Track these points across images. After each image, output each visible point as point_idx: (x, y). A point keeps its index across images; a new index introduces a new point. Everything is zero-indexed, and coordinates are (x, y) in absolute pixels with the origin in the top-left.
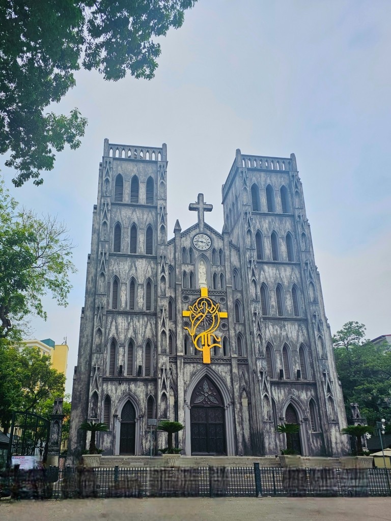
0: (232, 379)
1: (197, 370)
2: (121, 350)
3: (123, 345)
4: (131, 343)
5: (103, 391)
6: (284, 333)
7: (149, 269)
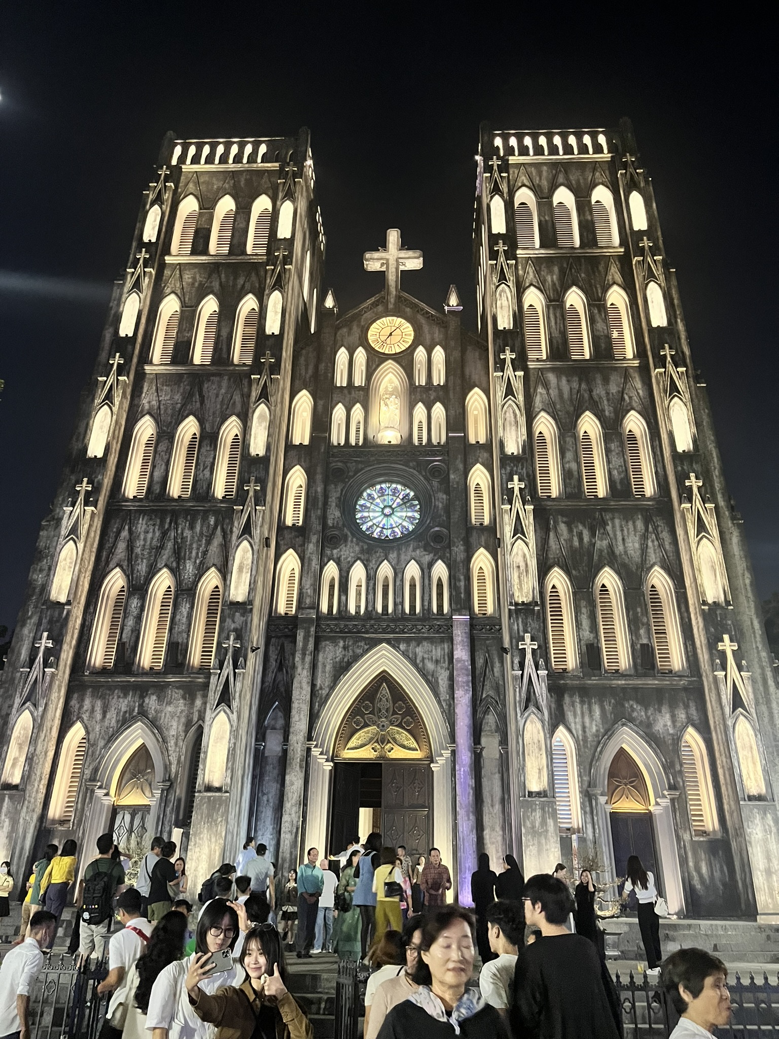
2: (135, 603)
3: (140, 590)
6: (601, 544)
7: (237, 398)
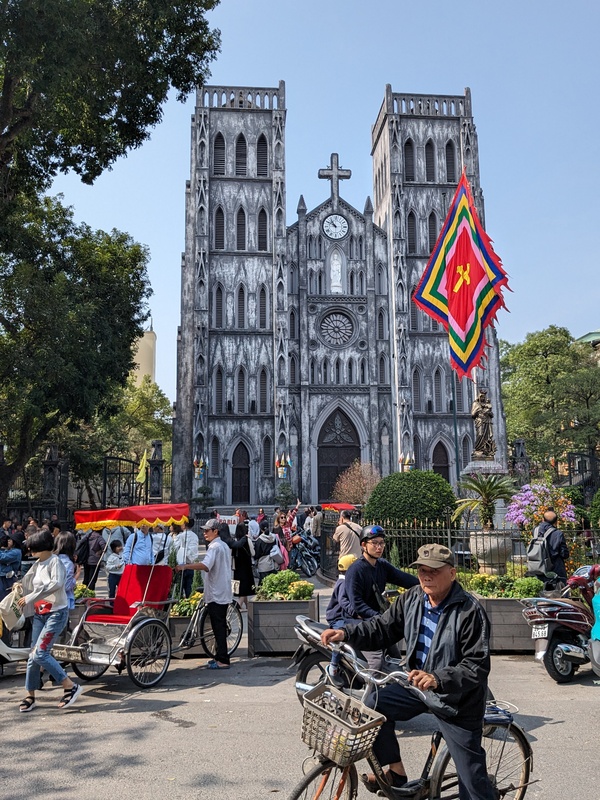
0: (369, 412)
1: (327, 403)
2: (229, 381)
3: (231, 375)
4: (242, 373)
5: (209, 431)
7: (263, 271)
